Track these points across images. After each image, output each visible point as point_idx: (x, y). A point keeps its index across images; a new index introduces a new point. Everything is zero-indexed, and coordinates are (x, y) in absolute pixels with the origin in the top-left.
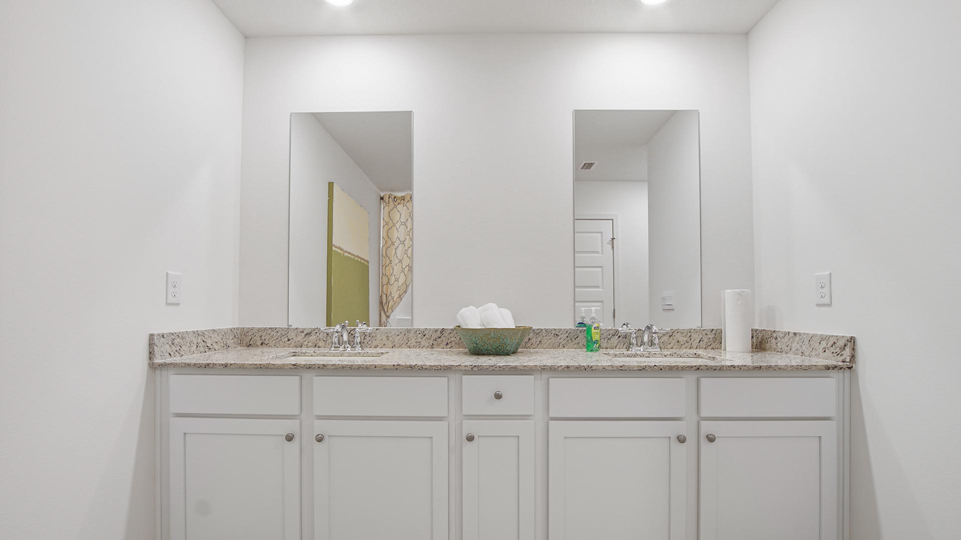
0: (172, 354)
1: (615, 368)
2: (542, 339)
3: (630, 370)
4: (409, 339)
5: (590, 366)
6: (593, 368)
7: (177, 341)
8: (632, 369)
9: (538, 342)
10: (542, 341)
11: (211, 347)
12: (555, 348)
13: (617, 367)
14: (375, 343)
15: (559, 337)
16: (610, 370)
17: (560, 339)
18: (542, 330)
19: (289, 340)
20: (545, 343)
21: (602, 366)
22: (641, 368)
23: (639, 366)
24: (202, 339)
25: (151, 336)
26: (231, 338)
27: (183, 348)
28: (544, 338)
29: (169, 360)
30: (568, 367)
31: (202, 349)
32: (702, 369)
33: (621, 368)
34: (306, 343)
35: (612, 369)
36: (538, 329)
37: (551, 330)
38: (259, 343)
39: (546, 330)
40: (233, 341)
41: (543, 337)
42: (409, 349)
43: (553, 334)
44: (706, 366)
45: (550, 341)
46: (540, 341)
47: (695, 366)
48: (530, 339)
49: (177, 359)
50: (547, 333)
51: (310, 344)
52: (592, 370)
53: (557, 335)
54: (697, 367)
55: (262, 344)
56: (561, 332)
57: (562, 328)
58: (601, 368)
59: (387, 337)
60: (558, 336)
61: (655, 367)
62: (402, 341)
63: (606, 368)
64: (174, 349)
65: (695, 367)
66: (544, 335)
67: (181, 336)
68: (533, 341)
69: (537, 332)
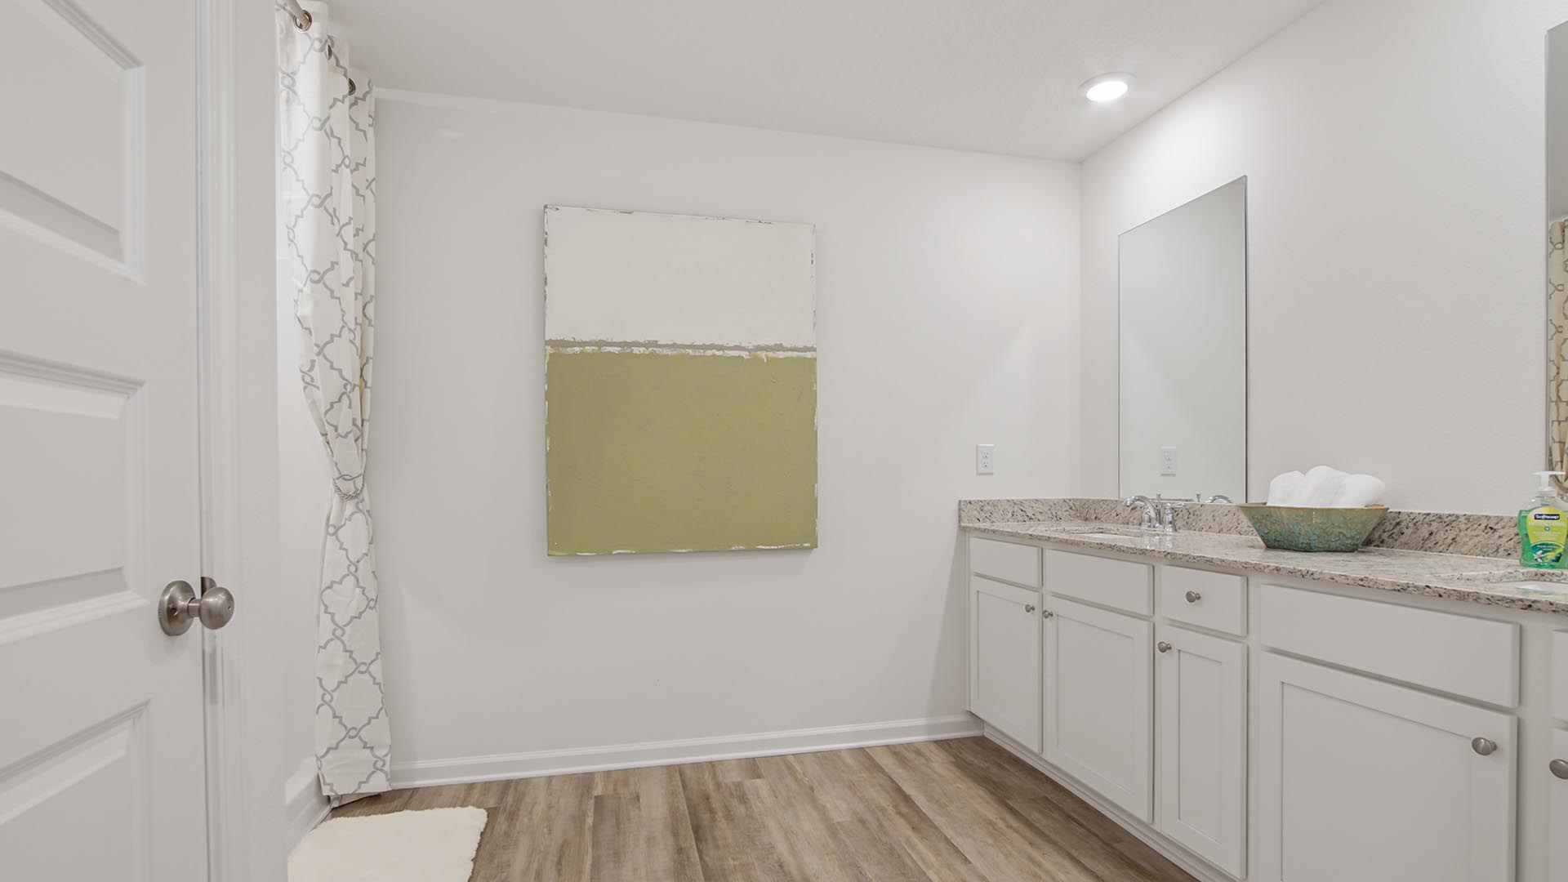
0: (981, 519)
1: (1351, 582)
2: (1457, 535)
3: (1378, 588)
4: (1240, 522)
5: (1310, 573)
6: (1316, 576)
7: (987, 508)
8: (1381, 587)
9: (1449, 540)
10: (1458, 539)
11: (1033, 517)
12: (1488, 555)
13: (1354, 579)
14: (1200, 524)
15: (1497, 534)
16: (1343, 584)
17: (1500, 537)
18: (1458, 517)
19: (1117, 515)
20: (1465, 544)
21: (1330, 574)
22: (1399, 588)
23: (1394, 582)
24: (1021, 510)
25: (960, 501)
26: (1064, 509)
27: (995, 514)
28: (1462, 534)
29: (977, 525)
30: (1278, 569)
31: (1020, 518)
32: (1539, 609)
33: (1361, 583)
34: (1132, 519)
35: (1346, 581)
36: (1450, 515)
37: (1479, 518)
38: (1093, 517)
39: (1468, 518)
40: (1067, 513)
41: (1460, 531)
42: (1239, 536)
43: (1483, 527)
44: (1551, 604)
45: (1475, 540)
46: (1453, 539)
47: (1521, 600)
48: (1431, 534)
49: (987, 525)
50: (1470, 525)
51: (1135, 521)
52: (1314, 579)
53: (1491, 528)
54: (1528, 603)
55: (1096, 518)
56: (1502, 524)
57: (1504, 515)
58: (1327, 578)
59: (1213, 516)
60: (1495, 530)
61: (1428, 589)
62: (1231, 523)
63: (1336, 579)
64: (983, 515)
65: (1520, 603)
66: (1463, 527)
67: (994, 504)
68: (1439, 537)
69: (1446, 520)
